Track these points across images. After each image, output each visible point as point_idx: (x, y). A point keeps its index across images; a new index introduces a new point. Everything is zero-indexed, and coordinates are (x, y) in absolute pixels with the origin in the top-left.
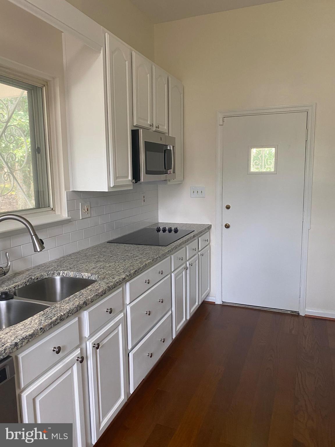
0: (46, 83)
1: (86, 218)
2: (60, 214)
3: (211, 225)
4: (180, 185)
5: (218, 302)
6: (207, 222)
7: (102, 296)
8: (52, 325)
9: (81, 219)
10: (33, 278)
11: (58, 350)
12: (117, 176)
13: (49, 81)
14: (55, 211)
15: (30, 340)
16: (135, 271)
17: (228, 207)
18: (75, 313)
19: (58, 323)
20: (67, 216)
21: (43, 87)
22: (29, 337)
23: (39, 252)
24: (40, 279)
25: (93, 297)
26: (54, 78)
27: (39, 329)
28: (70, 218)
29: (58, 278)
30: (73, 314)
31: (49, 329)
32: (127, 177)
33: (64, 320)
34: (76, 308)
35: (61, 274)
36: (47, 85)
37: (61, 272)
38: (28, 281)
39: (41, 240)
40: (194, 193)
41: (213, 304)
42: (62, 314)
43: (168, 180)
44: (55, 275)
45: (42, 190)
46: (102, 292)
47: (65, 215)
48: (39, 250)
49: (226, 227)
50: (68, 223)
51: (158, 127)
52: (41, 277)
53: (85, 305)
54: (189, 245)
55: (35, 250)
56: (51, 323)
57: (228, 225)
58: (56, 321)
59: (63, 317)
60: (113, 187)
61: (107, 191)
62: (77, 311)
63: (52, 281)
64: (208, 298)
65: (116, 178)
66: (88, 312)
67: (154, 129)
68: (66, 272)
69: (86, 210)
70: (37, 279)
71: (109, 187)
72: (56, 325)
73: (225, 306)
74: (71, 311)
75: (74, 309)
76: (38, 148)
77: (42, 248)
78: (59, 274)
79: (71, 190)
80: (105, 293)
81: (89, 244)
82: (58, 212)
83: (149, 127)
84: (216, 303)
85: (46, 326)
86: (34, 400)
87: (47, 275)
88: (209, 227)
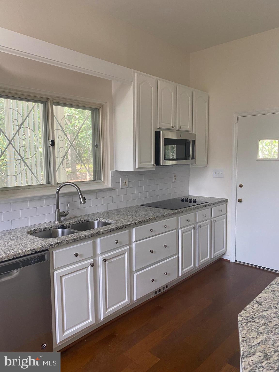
0: (102, 106)
1: (125, 188)
2: (107, 184)
3: (228, 199)
4: (204, 167)
5: (232, 260)
6: (225, 197)
7: (110, 231)
8: (74, 240)
9: (121, 188)
10: (82, 220)
11: (77, 255)
12: (141, 161)
13: (103, 104)
14: (105, 183)
15: (60, 245)
16: (139, 222)
17: (241, 186)
18: (90, 237)
19: (78, 240)
20: (111, 186)
21: (99, 108)
22: (59, 243)
23: (82, 204)
24: (86, 221)
25: (103, 231)
26: (106, 102)
27: (65, 241)
28: (112, 187)
29: (96, 222)
30: (88, 238)
31: (72, 242)
32: (151, 162)
33: (82, 239)
34: (91, 235)
35: (99, 220)
36: (102, 107)
37: (99, 218)
38: (78, 221)
39: (84, 197)
40: (215, 174)
41: (228, 261)
42: (81, 236)
43: (191, 165)
44: (95, 220)
45: (98, 170)
46: (111, 229)
47: (110, 186)
48: (82, 203)
49: (238, 202)
50: (111, 190)
51: (180, 128)
52: (87, 220)
53: (97, 235)
54: (198, 212)
55: (81, 203)
56: (73, 239)
57: (240, 200)
58: (76, 239)
59: (82, 238)
60: (137, 168)
61: (133, 171)
62: (91, 237)
63: (93, 223)
64: (224, 256)
65: (140, 162)
66: (100, 239)
67: (177, 129)
68: (101, 218)
69: (125, 183)
70: (84, 221)
71: (134, 169)
72: (76, 241)
73: (238, 264)
74: (87, 236)
75: (89, 235)
76: (97, 144)
77: (85, 202)
78: (98, 219)
79: (115, 170)
80: (113, 230)
81: (127, 205)
82: (106, 184)
83: (172, 128)
84: (230, 261)
85: (70, 240)
86: (61, 277)
87: (90, 219)
88: (226, 201)
